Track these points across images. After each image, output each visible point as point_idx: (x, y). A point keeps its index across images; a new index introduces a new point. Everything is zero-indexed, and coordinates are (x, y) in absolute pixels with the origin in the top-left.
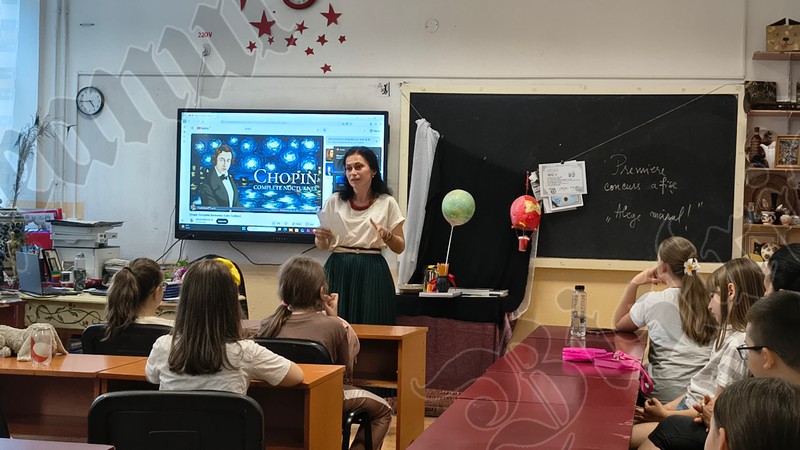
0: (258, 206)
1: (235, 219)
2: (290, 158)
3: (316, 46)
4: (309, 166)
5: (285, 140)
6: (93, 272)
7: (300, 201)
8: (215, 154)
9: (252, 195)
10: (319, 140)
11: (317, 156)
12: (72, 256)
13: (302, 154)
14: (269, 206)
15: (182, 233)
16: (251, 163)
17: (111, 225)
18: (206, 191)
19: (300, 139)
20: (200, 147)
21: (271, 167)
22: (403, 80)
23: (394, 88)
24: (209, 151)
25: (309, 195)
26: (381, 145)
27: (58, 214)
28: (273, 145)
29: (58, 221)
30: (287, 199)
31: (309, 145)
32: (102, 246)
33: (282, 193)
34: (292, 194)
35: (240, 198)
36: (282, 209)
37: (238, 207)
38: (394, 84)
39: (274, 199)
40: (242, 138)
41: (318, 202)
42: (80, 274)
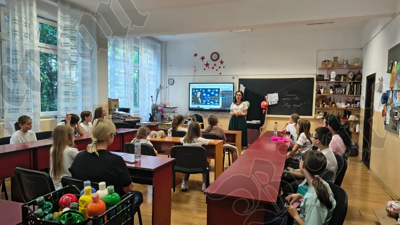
0: (206, 104)
1: (201, 106)
2: (213, 93)
3: (218, 69)
4: (217, 95)
5: (212, 89)
6: (172, 118)
7: (215, 102)
8: (197, 93)
9: (205, 101)
10: (219, 89)
11: (218, 93)
12: (168, 114)
13: (215, 92)
14: (208, 103)
15: (190, 109)
16: (204, 94)
17: (176, 108)
18: (195, 101)
19: (215, 89)
20: (194, 91)
21: (209, 95)
22: (237, 76)
23: (235, 78)
24: (196, 92)
25: (217, 101)
26: (232, 90)
27: (165, 106)
28: (209, 90)
29: (165, 107)
30: (212, 102)
31: (217, 90)
32: (174, 112)
33: (211, 101)
34: (213, 101)
35: (202, 102)
36: (211, 104)
37: (202, 104)
38: (235, 76)
39: (209, 102)
40: (202, 89)
41: (219, 103)
42: (169, 118)
